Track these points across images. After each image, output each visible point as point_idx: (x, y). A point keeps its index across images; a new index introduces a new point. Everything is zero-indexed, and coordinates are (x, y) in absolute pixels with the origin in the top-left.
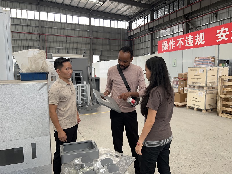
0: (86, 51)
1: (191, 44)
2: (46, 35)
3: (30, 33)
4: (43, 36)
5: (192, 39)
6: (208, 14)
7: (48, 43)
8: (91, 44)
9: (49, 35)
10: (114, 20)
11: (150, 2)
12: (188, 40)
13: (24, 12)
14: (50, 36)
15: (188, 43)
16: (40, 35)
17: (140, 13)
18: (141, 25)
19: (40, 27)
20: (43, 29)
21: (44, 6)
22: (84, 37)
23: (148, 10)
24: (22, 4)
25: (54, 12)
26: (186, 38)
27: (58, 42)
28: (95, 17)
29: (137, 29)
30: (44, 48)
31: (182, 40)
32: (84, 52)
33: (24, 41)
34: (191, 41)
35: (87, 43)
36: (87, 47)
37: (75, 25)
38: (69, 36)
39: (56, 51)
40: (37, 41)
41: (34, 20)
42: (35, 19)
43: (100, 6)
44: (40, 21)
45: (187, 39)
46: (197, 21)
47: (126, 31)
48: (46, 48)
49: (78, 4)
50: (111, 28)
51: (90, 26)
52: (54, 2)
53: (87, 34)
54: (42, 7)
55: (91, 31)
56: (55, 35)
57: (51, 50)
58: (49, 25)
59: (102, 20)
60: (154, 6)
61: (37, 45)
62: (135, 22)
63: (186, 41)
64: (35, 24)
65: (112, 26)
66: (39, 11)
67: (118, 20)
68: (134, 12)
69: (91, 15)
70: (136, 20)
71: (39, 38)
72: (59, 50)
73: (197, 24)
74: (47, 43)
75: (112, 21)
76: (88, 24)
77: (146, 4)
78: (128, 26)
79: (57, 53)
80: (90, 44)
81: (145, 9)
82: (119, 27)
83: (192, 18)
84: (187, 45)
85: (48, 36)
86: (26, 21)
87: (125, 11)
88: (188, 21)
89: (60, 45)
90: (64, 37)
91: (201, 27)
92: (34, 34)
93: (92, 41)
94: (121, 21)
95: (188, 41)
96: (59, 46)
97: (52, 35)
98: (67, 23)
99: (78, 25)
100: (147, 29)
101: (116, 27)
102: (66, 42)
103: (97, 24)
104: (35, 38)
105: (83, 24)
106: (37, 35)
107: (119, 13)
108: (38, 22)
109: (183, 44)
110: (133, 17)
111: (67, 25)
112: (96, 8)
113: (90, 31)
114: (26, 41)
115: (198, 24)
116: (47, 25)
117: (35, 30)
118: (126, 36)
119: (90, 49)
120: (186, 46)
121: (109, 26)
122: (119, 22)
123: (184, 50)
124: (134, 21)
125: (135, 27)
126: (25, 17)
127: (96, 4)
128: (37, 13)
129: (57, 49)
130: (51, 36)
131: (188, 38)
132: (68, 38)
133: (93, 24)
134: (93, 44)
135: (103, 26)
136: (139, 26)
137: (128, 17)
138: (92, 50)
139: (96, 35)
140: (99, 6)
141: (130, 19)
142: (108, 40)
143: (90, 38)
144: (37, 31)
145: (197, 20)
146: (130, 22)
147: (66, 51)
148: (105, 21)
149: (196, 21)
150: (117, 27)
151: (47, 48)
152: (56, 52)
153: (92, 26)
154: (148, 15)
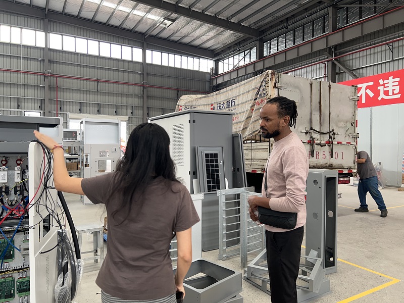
0: (135, 111)
1: (393, 94)
2: (57, 77)
3: (24, 72)
4: (52, 78)
5: (397, 83)
6: (374, 47)
7: (62, 93)
8: (145, 97)
9: (63, 77)
10: (188, 55)
11: (258, 25)
12: (385, 87)
13: (16, 30)
14: (65, 80)
15: (386, 93)
16: (45, 76)
17: (236, 44)
18: (238, 65)
19: (46, 61)
20: (52, 64)
21: (57, 22)
22: (131, 84)
23: (252, 38)
24: (12, 17)
25: (75, 35)
26: (381, 82)
27: (80, 91)
28: (154, 48)
29: (230, 73)
30: (53, 102)
31: (367, 88)
32: (131, 111)
33: (12, 86)
34: (394, 88)
35: (136, 96)
36: (137, 102)
37: (115, 62)
38: (103, 81)
39: (77, 108)
40: (39, 88)
41: (35, 48)
42: (38, 45)
43: (165, 28)
44: (47, 50)
45: (384, 85)
46: (353, 59)
47: (208, 76)
48: (55, 102)
49: (123, 23)
50: (181, 69)
51: (144, 64)
52: (77, 17)
53: (137, 79)
54: (52, 23)
55: (145, 74)
56: (75, 78)
57: (66, 107)
58: (64, 59)
59: (165, 55)
60: (263, 32)
61: (39, 95)
62: (226, 61)
63: (381, 88)
64: (36, 54)
65: (184, 67)
66: (47, 30)
67: (193, 56)
68: (225, 42)
69: (145, 44)
70: (228, 57)
71: (42, 82)
72: (83, 108)
73: (351, 64)
74: (59, 93)
75: (184, 58)
76: (140, 60)
77: (249, 27)
78: (213, 68)
79: (78, 113)
80: (142, 97)
81: (248, 36)
82: (196, 69)
83: (340, 53)
84: (382, 96)
85: (61, 79)
86: (19, 48)
87: (209, 40)
88: (335, 59)
89: (84, 98)
90: (93, 83)
91: (361, 70)
92: (34, 73)
93: (147, 91)
94: (199, 57)
95: (386, 89)
96: (82, 99)
97: (69, 78)
98: (99, 57)
99: (121, 60)
100: (251, 73)
101: (190, 68)
102: (97, 92)
103: (157, 62)
104: (36, 82)
105: (131, 60)
106: (39, 77)
107: (197, 43)
108: (42, 51)
109: (371, 94)
110: (222, 51)
111: (99, 59)
112: (155, 33)
113: (143, 74)
114: (16, 86)
115: (354, 64)
116: (61, 58)
117: (35, 66)
118: (207, 85)
119: (143, 107)
120: (379, 98)
121: (178, 66)
122: (196, 60)
123: (374, 108)
124: (223, 59)
125: (226, 70)
126: (16, 41)
127: (158, 24)
128: (41, 35)
129: (79, 105)
130: (67, 80)
131: (385, 82)
132: (102, 84)
133: (148, 61)
134: (148, 97)
135: (167, 65)
136: (234, 67)
137: (213, 51)
138: (146, 109)
139: (153, 80)
140: (162, 27)
141: (216, 54)
142: (176, 92)
143: (144, 87)
144: (39, 69)
145: (351, 57)
146: (215, 61)
147: (97, 109)
148: (172, 56)
149: (349, 60)
150: (192, 69)
151: (59, 103)
152: (77, 111)
153: (148, 64)
154: (251, 49)
